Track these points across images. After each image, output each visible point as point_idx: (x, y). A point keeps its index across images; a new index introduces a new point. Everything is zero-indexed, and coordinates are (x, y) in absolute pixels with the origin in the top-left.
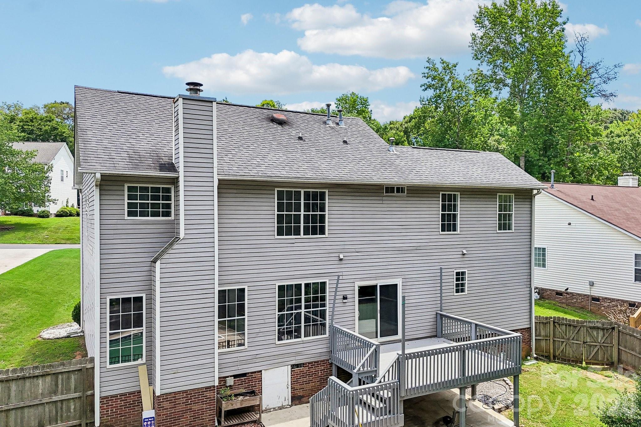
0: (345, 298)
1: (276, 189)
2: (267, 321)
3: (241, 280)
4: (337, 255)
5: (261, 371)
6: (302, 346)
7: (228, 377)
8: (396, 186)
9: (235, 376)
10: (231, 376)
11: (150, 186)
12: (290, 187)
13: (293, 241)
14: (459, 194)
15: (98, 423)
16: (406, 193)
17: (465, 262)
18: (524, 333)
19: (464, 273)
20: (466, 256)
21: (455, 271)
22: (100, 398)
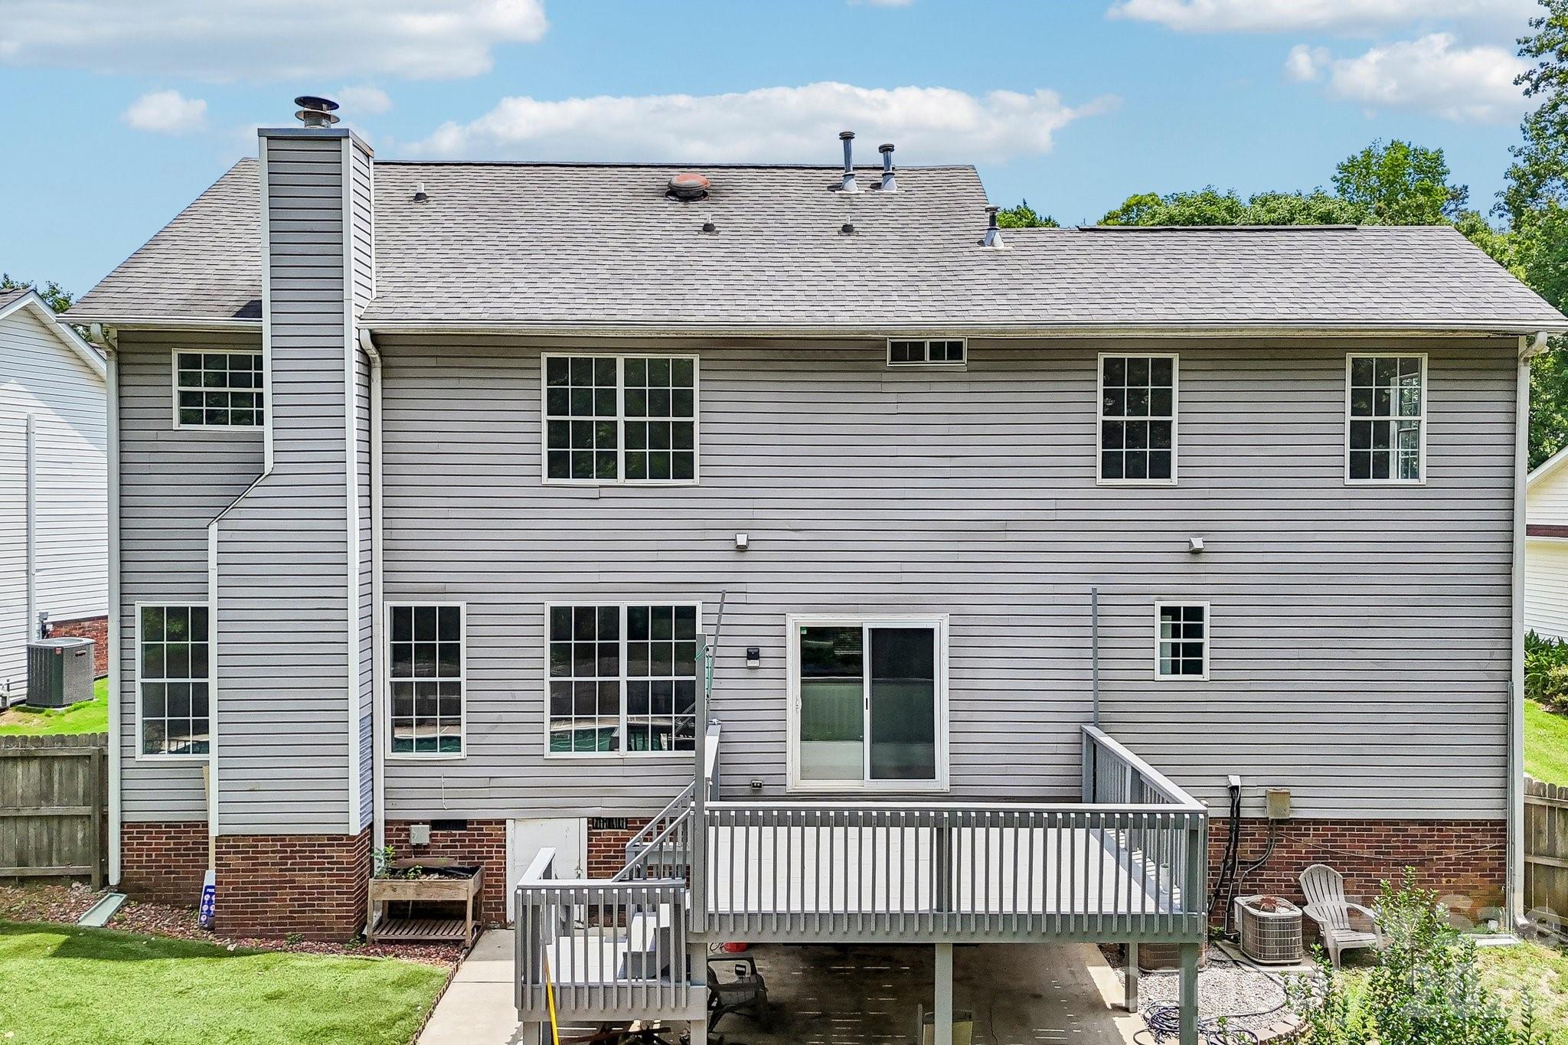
0: (753, 654)
1: (545, 356)
2: (519, 696)
3: (449, 587)
4: (729, 535)
5: (503, 822)
6: (619, 771)
7: (417, 823)
8: (928, 341)
9: (436, 824)
10: (424, 823)
11: (228, 352)
12: (584, 349)
13: (595, 493)
14: (1175, 358)
15: (114, 879)
16: (965, 360)
17: (1203, 579)
18: (1478, 837)
19: (1196, 613)
20: (1203, 558)
21: (1159, 605)
22: (122, 824)
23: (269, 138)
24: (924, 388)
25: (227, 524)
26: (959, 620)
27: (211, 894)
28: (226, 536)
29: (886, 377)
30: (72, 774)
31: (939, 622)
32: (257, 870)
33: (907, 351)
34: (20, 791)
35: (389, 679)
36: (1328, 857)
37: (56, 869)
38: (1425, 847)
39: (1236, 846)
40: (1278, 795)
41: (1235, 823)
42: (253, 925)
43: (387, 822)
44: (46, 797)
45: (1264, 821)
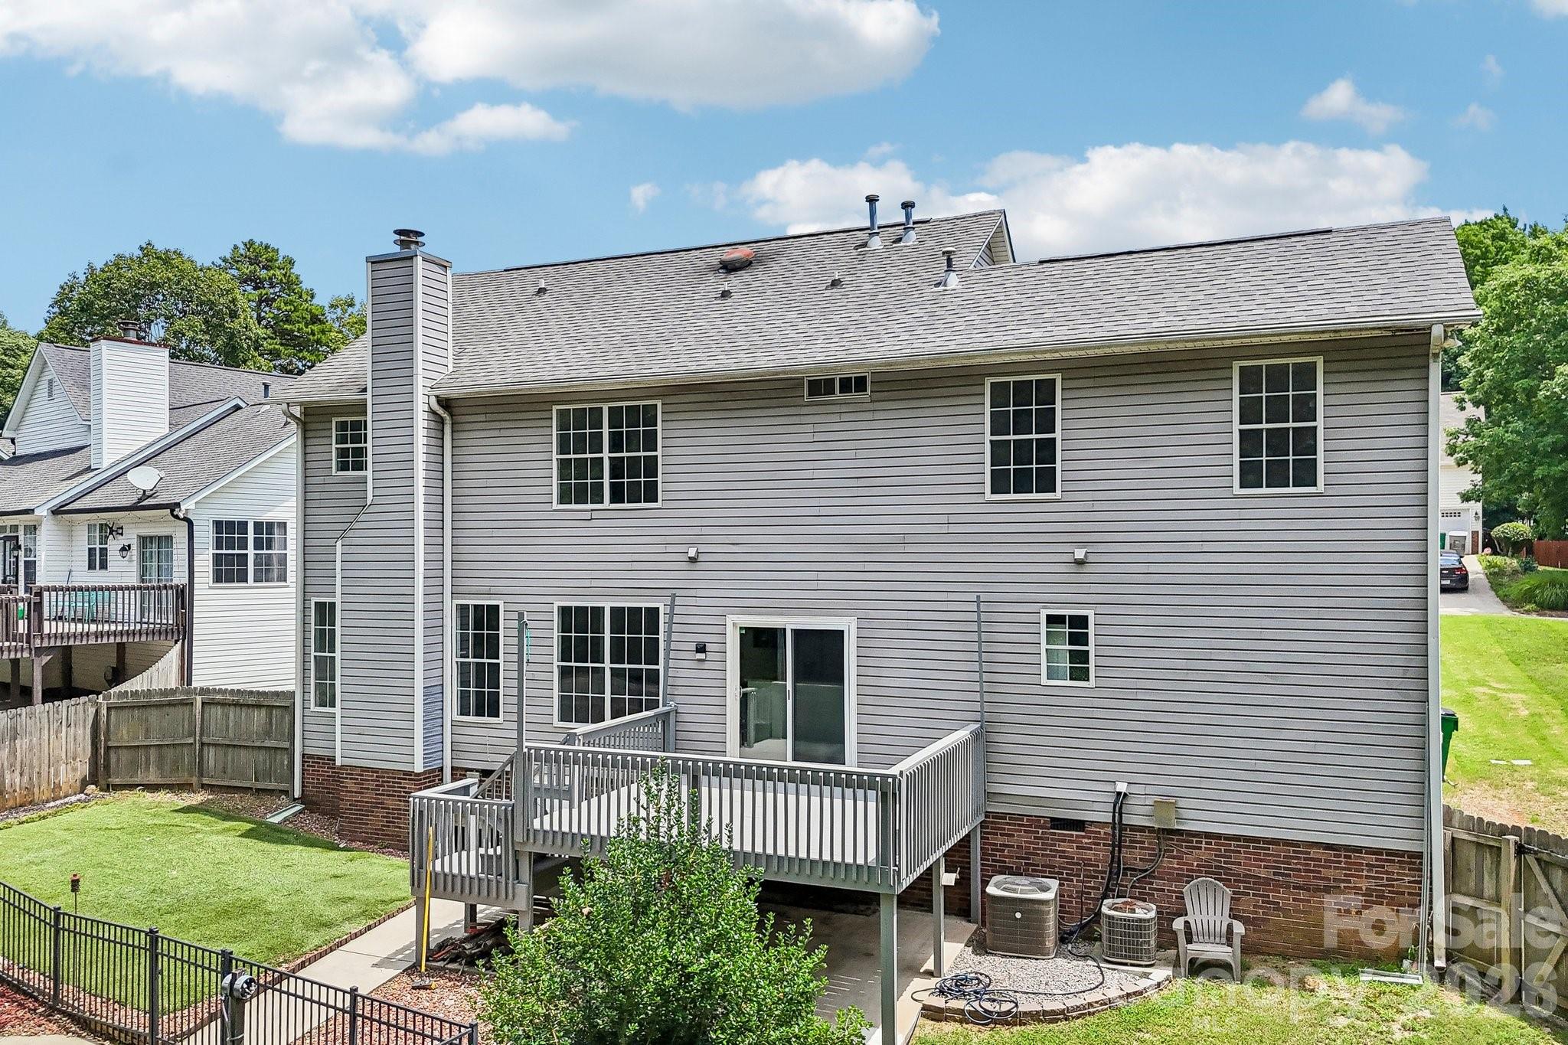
0: (701, 649)
1: (555, 408)
3: (493, 590)
4: (684, 548)
7: (471, 770)
8: (838, 377)
9: (483, 773)
10: (477, 771)
11: (362, 418)
12: (581, 401)
13: (587, 515)
14: (1058, 377)
15: (297, 794)
16: (869, 391)
17: (1085, 588)
18: (1394, 868)
19: (1082, 622)
20: (1088, 568)
21: (1044, 613)
22: (304, 756)
23: (373, 263)
24: (836, 418)
25: (347, 541)
26: (864, 623)
28: (347, 549)
29: (805, 410)
30: (283, 717)
31: (847, 625)
32: (363, 793)
33: (820, 387)
34: (255, 728)
35: (455, 659)
36: (1224, 875)
37: (272, 785)
38: (1331, 873)
39: (1120, 852)
40: (1165, 804)
41: (1119, 827)
42: (361, 833)
43: (453, 768)
44: (268, 734)
45: (1151, 829)
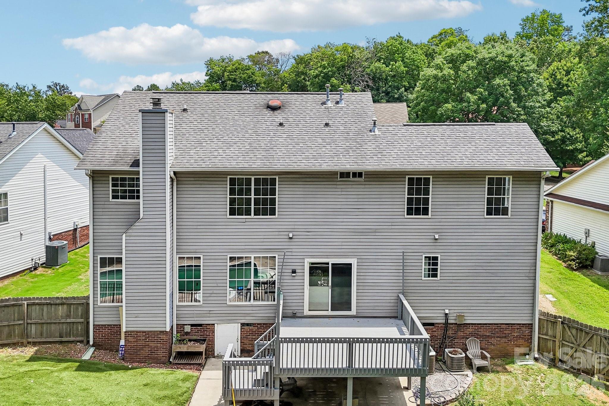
0: (294, 272)
1: (229, 177)
2: (219, 285)
3: (198, 251)
4: (287, 233)
5: (214, 324)
6: (251, 309)
7: (186, 325)
8: (352, 171)
9: (192, 325)
10: (189, 325)
11: (127, 176)
12: (241, 175)
13: (244, 220)
14: (431, 177)
15: (91, 343)
16: (363, 178)
17: (438, 247)
18: (524, 329)
19: (436, 258)
20: (439, 241)
21: (424, 256)
22: (94, 325)
23: (142, 112)
24: (350, 186)
25: (128, 234)
26: (359, 261)
27: (122, 348)
28: (128, 238)
29: (338, 183)
30: (77, 309)
31: (353, 261)
32: (137, 342)
33: (345, 175)
34: (60, 314)
35: (178, 280)
36: (476, 335)
37: (72, 339)
38: (507, 332)
39: (446, 332)
40: (461, 316)
41: (446, 324)
42: (136, 359)
43: (177, 325)
44: (68, 316)
45: (456, 324)
